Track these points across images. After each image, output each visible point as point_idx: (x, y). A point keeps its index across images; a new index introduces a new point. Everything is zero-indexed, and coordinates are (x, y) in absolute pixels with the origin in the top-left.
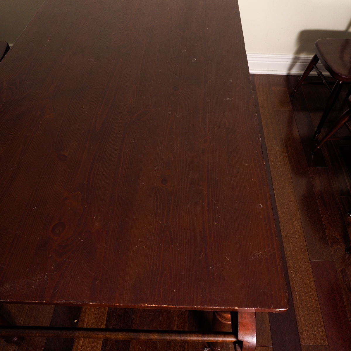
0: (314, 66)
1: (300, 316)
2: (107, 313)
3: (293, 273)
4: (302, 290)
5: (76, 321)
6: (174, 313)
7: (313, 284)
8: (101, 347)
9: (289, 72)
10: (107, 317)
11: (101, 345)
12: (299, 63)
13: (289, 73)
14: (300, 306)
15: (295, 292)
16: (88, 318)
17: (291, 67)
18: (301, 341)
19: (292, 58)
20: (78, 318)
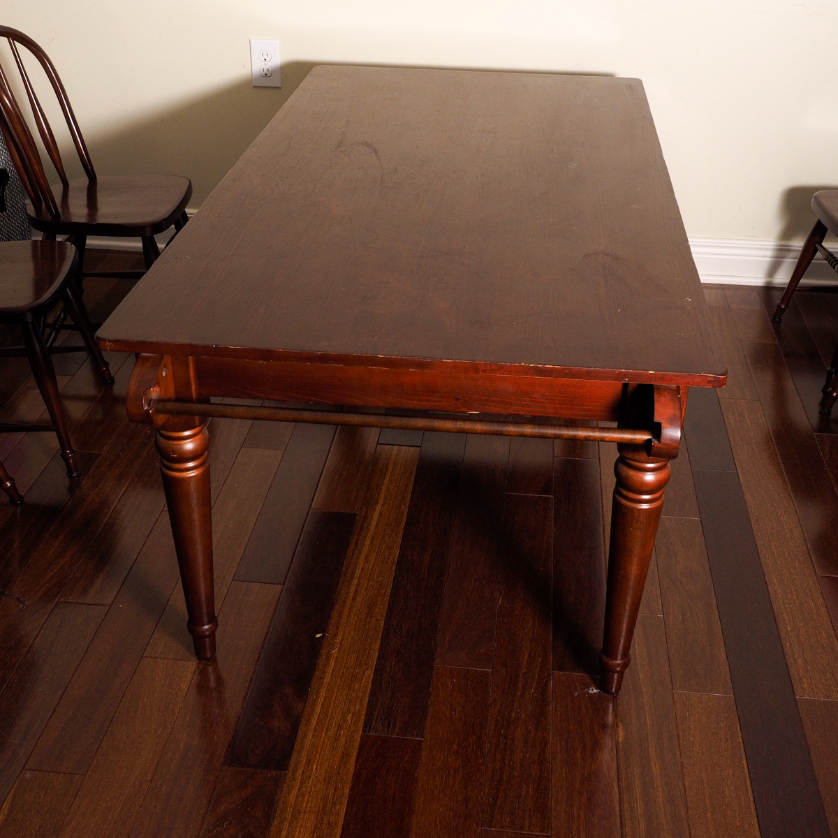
0: (817, 246)
1: (794, 655)
2: (382, 628)
3: (779, 592)
4: (799, 618)
5: (318, 636)
6: (522, 636)
7: (823, 610)
8: (372, 675)
9: (769, 279)
10: (383, 633)
11: (373, 672)
12: (791, 260)
13: (769, 283)
14: (794, 641)
15: (784, 620)
16: (344, 633)
17: (774, 268)
18: (795, 692)
19: (772, 247)
20: (323, 631)
